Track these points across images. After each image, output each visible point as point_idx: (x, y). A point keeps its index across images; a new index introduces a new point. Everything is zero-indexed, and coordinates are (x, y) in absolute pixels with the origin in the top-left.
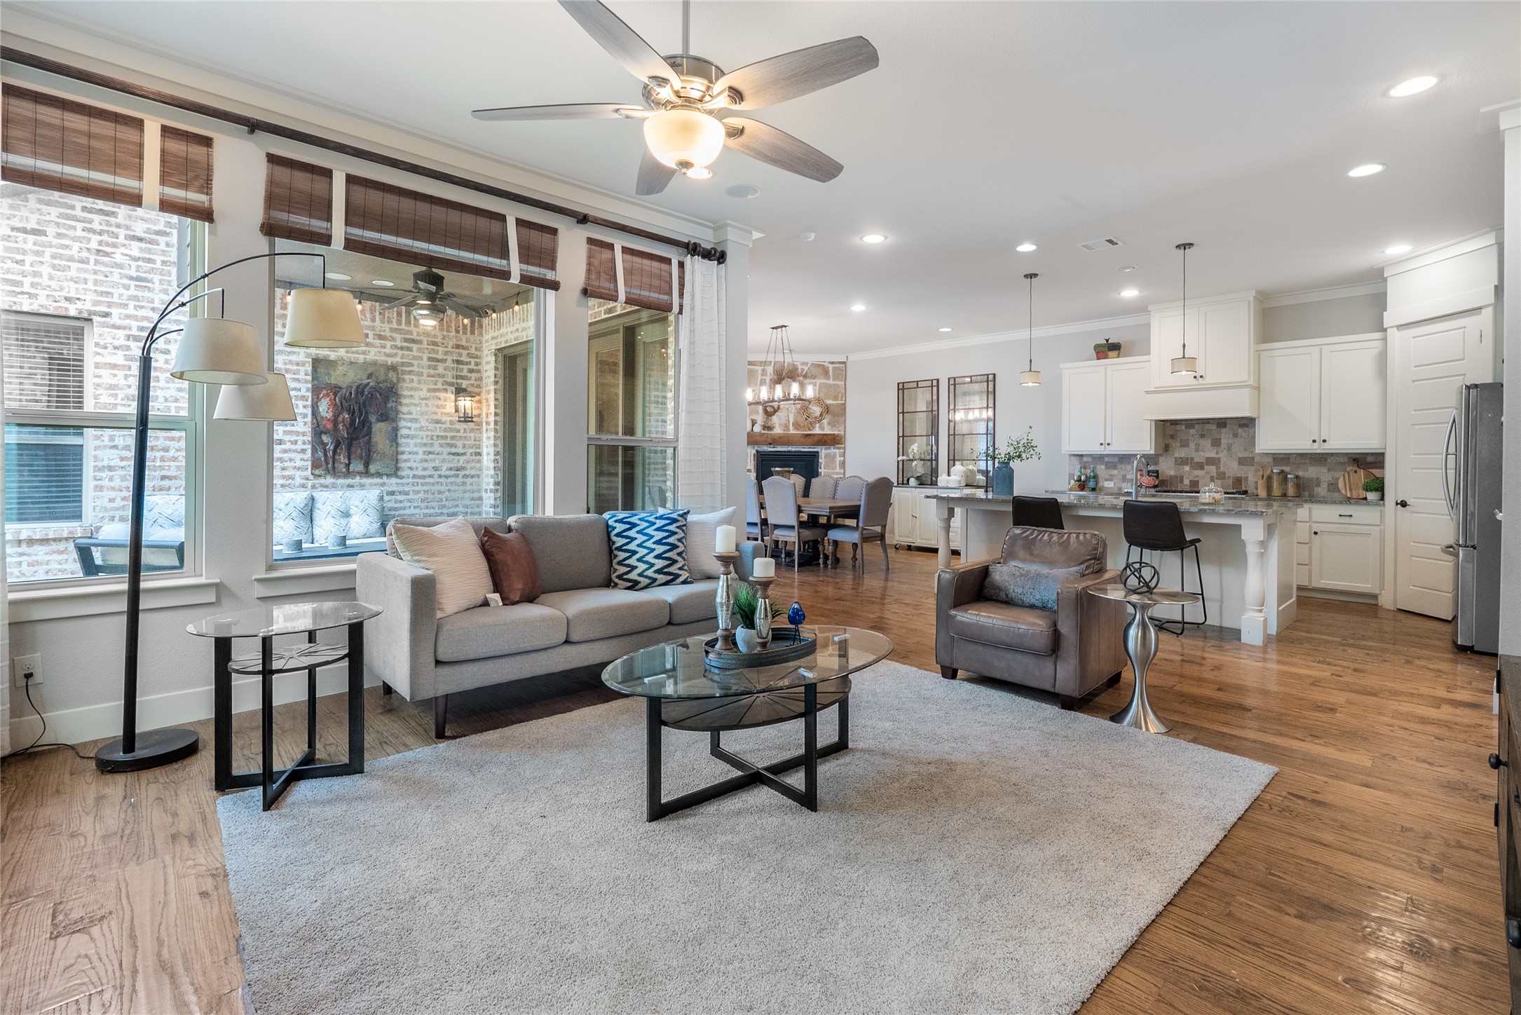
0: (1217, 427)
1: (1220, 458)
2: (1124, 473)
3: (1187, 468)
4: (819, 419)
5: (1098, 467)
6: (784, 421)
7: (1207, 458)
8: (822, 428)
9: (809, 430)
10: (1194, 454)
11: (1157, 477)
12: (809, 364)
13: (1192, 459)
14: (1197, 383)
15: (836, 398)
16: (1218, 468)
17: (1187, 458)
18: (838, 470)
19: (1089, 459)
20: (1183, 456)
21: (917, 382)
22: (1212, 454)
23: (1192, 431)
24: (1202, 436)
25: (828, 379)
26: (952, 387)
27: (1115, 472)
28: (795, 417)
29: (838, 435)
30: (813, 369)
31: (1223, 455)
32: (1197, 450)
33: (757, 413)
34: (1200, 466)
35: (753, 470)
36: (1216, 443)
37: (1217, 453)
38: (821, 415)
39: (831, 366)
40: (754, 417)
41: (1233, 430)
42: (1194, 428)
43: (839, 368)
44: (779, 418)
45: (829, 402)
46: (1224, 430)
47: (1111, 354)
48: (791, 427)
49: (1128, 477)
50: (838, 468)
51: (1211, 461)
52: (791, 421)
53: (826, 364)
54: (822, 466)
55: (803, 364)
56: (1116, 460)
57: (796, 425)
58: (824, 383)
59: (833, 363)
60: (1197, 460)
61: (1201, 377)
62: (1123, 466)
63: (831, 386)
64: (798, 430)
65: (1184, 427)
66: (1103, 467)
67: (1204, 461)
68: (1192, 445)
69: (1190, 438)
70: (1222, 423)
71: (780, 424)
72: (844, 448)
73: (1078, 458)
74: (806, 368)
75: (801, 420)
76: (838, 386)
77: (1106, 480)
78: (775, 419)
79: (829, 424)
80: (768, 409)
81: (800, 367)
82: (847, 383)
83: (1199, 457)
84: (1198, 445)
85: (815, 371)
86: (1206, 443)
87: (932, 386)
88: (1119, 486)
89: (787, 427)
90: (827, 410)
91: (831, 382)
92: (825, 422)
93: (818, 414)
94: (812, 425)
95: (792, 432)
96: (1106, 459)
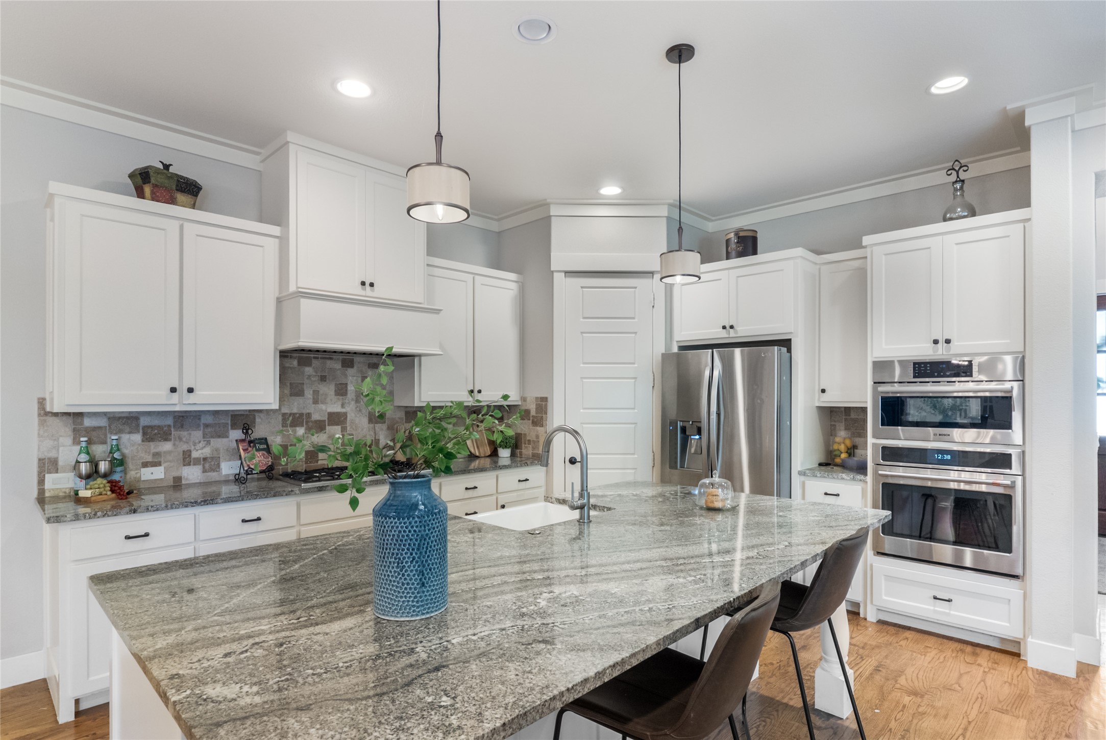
0: (343, 366)
1: (345, 414)
2: (185, 447)
3: (301, 431)
5: (125, 437)
7: (330, 415)
10: (311, 408)
11: (268, 450)
13: (309, 415)
14: (363, 293)
16: (344, 430)
17: (301, 415)
19: (103, 422)
20: (295, 411)
22: (336, 408)
23: (308, 370)
24: (323, 379)
27: (167, 446)
31: (350, 409)
32: (316, 402)
34: (320, 427)
36: (341, 391)
37: (343, 406)
41: (361, 371)
42: (310, 365)
46: (350, 371)
47: (180, 197)
49: (195, 454)
51: (337, 419)
56: (169, 421)
60: (316, 417)
61: (372, 285)
62: (184, 434)
65: (295, 363)
66: (137, 437)
67: (326, 418)
68: (309, 393)
69: (306, 381)
70: (348, 358)
73: (70, 420)
77: (145, 465)
83: (319, 413)
84: (316, 393)
86: (328, 390)
88: (176, 474)
96: (144, 421)
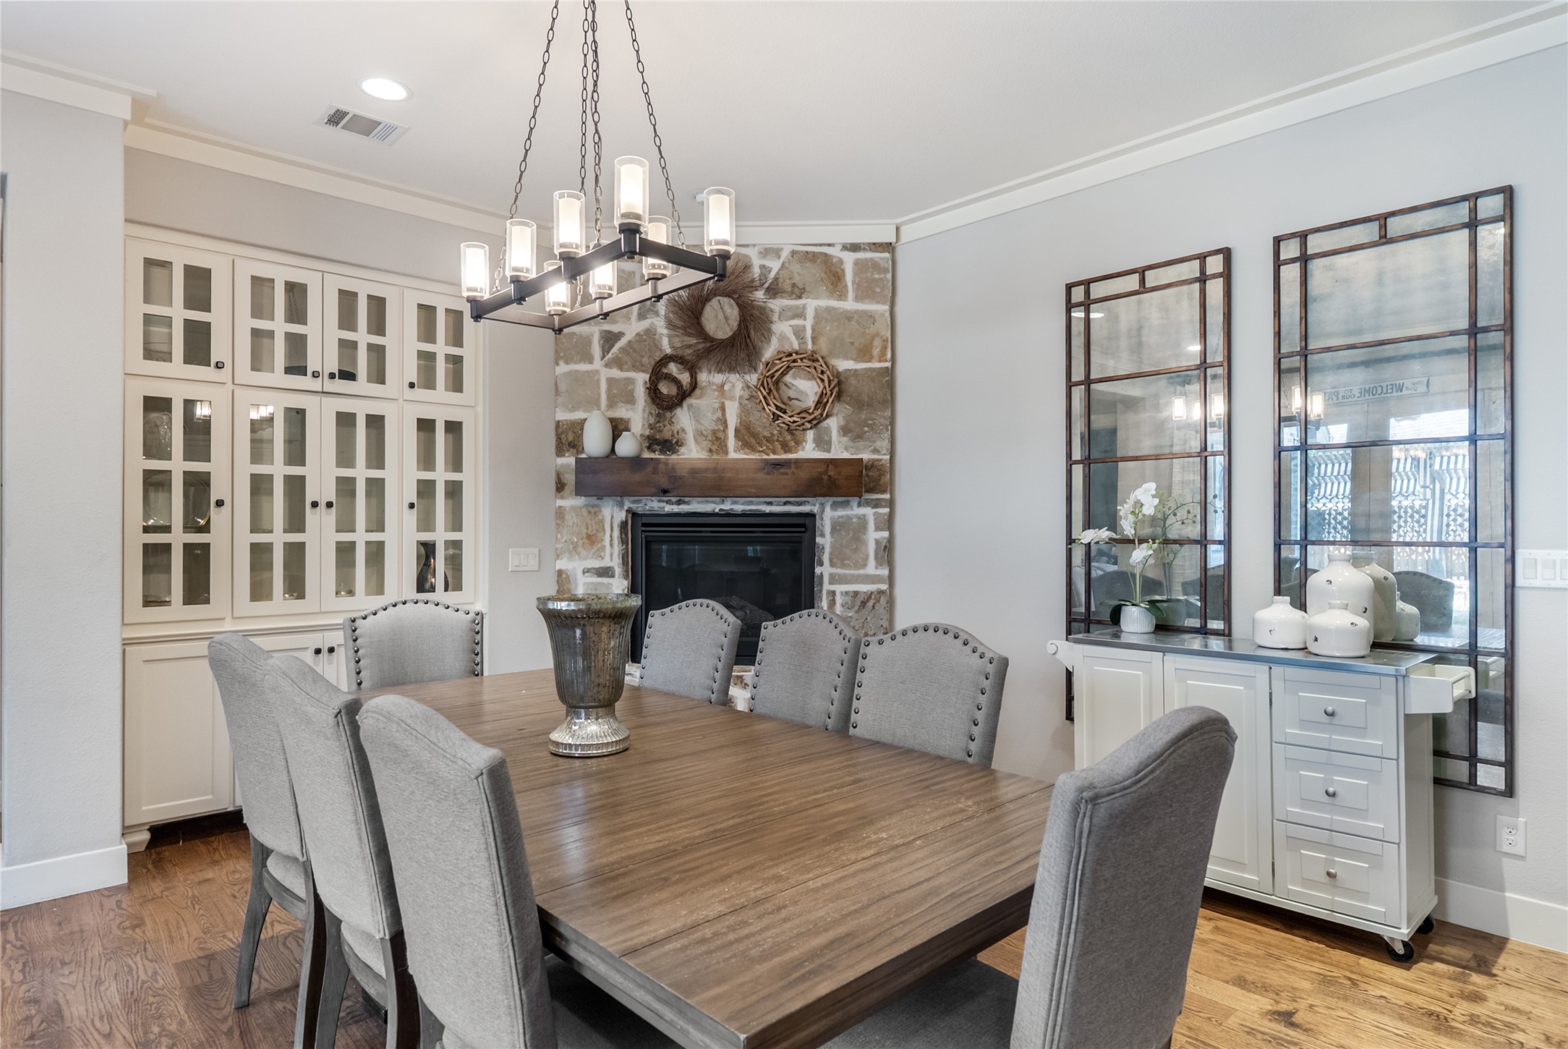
4: (815, 418)
6: (709, 423)
8: (823, 443)
9: (786, 448)
12: (785, 254)
15: (864, 353)
18: (871, 568)
21: (1142, 272)
25: (842, 296)
26: (1291, 274)
28: (744, 411)
29: (872, 465)
30: (796, 268)
33: (630, 400)
35: (618, 571)
38: (820, 403)
39: (849, 259)
40: (621, 412)
43: (875, 265)
44: (697, 417)
45: (844, 365)
48: (731, 442)
50: (872, 562)
52: (732, 422)
53: (835, 252)
54: (826, 558)
55: (769, 252)
57: (747, 436)
58: (829, 310)
59: (855, 248)
63: (849, 316)
64: (753, 450)
71: (699, 434)
72: (891, 504)
74: (775, 265)
75: (761, 420)
76: (871, 317)
78: (683, 418)
79: (845, 430)
80: (665, 388)
81: (756, 262)
82: (899, 309)
85: (800, 273)
87: (1203, 279)
89: (718, 441)
90: (837, 388)
91: (850, 304)
92: (833, 424)
93: (810, 402)
94: (793, 434)
95: (733, 455)
